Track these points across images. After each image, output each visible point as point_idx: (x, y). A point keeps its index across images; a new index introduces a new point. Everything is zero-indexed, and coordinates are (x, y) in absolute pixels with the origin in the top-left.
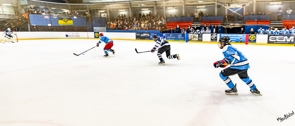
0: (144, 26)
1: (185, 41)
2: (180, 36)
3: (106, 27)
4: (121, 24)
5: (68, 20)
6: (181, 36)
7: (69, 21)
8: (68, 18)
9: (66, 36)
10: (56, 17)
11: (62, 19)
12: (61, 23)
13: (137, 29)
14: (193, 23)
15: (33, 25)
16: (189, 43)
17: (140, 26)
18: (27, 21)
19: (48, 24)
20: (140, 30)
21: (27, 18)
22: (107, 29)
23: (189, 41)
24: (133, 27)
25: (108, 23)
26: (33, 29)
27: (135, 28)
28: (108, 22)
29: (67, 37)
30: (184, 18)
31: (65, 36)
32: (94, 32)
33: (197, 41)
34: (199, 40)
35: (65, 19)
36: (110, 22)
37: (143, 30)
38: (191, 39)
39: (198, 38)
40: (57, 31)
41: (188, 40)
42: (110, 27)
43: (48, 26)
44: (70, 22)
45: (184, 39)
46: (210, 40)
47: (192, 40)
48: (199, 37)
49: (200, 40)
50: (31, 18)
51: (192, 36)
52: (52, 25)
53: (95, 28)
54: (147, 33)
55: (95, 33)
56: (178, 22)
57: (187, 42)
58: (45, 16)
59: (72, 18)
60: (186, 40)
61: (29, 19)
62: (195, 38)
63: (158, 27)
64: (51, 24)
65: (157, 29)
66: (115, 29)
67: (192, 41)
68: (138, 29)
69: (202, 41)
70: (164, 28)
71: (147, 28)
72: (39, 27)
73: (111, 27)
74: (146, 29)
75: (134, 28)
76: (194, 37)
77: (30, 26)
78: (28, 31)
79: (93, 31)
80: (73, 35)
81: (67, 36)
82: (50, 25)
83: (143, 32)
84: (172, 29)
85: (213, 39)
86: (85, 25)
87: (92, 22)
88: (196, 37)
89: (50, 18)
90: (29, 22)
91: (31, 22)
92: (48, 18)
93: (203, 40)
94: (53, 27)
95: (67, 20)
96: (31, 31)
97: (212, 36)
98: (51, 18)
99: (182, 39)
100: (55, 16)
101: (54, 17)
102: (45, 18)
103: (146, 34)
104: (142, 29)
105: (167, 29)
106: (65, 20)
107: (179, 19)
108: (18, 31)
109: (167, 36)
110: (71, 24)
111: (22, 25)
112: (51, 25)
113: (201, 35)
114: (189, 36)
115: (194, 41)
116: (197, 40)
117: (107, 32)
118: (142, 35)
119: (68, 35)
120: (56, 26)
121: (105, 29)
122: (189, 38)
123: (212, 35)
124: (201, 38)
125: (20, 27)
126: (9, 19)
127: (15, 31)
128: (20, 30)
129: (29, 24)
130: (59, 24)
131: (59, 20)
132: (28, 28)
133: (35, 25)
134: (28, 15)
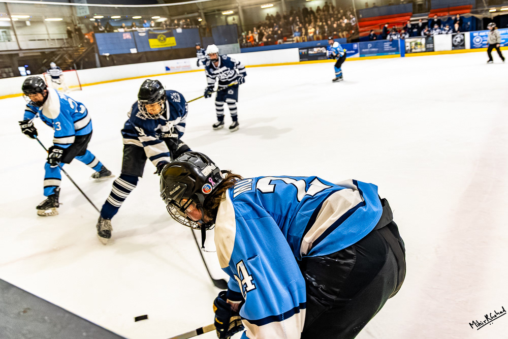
0: (315, 33)
1: (400, 55)
2: (387, 46)
3: (239, 44)
4: (270, 33)
5: (167, 37)
6: (390, 45)
7: (168, 39)
8: (167, 33)
11: (155, 36)
12: (154, 44)
14: (412, 16)
15: (104, 54)
16: (408, 59)
17: (307, 34)
18: (93, 48)
19: (131, 50)
20: (308, 41)
21: (92, 41)
22: (241, 47)
23: (406, 53)
24: (292, 38)
25: (243, 34)
26: (105, 63)
27: (296, 38)
28: (243, 32)
29: (168, 72)
31: (165, 69)
33: (424, 52)
34: (426, 49)
36: (246, 32)
38: (411, 50)
39: (426, 46)
40: (148, 60)
41: (404, 52)
42: (247, 41)
44: (171, 42)
45: (397, 51)
46: (450, 47)
47: (413, 51)
48: (427, 43)
49: (430, 49)
50: (98, 42)
51: (413, 44)
52: (137, 50)
54: (321, 47)
57: (403, 56)
58: (124, 35)
59: (174, 32)
60: (400, 52)
61: (95, 43)
62: (419, 46)
63: (342, 31)
64: (135, 49)
68: (304, 41)
69: (433, 51)
70: (353, 34)
71: (320, 37)
72: (114, 57)
74: (318, 39)
75: (295, 39)
76: (416, 44)
77: (100, 56)
78: (96, 67)
80: (178, 65)
81: (168, 69)
82: (134, 51)
83: (314, 45)
85: (456, 44)
87: (212, 36)
88: (421, 44)
89: (133, 36)
90: (95, 50)
91: (100, 48)
92: (131, 38)
93: (436, 49)
94: (140, 55)
95: (165, 36)
96: (102, 66)
97: (454, 39)
98: (136, 38)
99: (392, 51)
100: (142, 32)
101: (140, 34)
102: (124, 38)
103: (319, 49)
104: (310, 39)
105: (361, 34)
106: (162, 38)
107: (384, 11)
108: (79, 68)
109: (361, 49)
110: (173, 44)
112: (136, 52)
114: (407, 44)
115: (416, 52)
116: (424, 49)
117: (241, 53)
118: (311, 52)
119: (169, 66)
120: (146, 53)
121: (238, 48)
122: (407, 48)
123: (453, 36)
124: (430, 46)
125: (80, 60)
126: (61, 48)
127: (74, 69)
128: (82, 67)
129: (96, 54)
130: (152, 47)
131: (150, 40)
132: (95, 61)
133: (108, 54)
134: (93, 36)
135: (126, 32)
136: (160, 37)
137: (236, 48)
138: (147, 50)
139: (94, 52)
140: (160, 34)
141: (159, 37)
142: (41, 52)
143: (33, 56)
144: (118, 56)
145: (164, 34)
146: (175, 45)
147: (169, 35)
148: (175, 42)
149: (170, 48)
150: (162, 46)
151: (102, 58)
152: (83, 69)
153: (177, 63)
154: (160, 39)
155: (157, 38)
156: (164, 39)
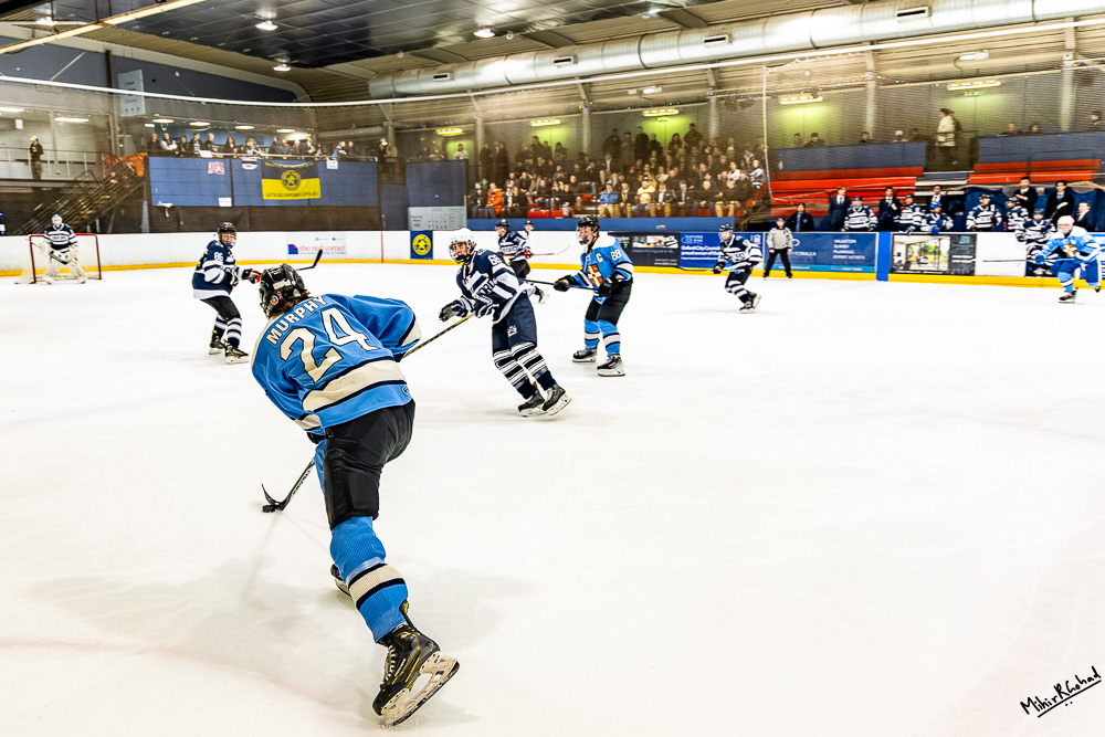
0: (654, 197)
1: (874, 275)
2: (842, 247)
3: (465, 208)
5: (303, 177)
6: (852, 247)
7: (304, 182)
8: (304, 168)
9: (290, 253)
10: (254, 167)
11: (275, 174)
12: (273, 190)
13: (618, 214)
14: (921, 177)
15: (160, 204)
16: (896, 286)
17: (632, 199)
18: (140, 187)
19: (220, 199)
20: (633, 216)
21: (141, 173)
22: (469, 216)
23: (893, 271)
24: (597, 204)
25: (478, 186)
26: (160, 224)
27: (605, 207)
28: (478, 180)
29: (293, 256)
30: (869, 147)
31: (286, 249)
32: (408, 233)
33: (944, 273)
34: (951, 265)
35: (288, 173)
36: (485, 182)
37: (649, 215)
38: (908, 263)
39: (950, 258)
40: (253, 226)
41: (886, 269)
42: (485, 202)
43: (221, 205)
44: (310, 189)
45: (869, 262)
47: (914, 267)
48: (953, 250)
49: (962, 269)
50: (153, 175)
51: (916, 248)
52: (233, 201)
53: (414, 211)
54: (666, 235)
55: (414, 235)
56: (839, 174)
57: (882, 277)
58: (210, 164)
59: (320, 169)
60: (876, 267)
61: (146, 177)
62: (931, 257)
63: (727, 199)
64: (229, 199)
65: (719, 213)
66: (507, 214)
67: (915, 272)
68: (623, 215)
69: (971, 273)
70: (755, 208)
71: (668, 210)
72: (181, 214)
73: (490, 205)
74: (660, 213)
75: (601, 208)
76: (924, 251)
77: (150, 205)
78: (140, 231)
79: (405, 227)
80: (318, 244)
81: (293, 250)
82: (225, 202)
83: (646, 228)
84: (801, 208)
86: (372, 200)
87: (404, 183)
88: (937, 252)
89: (230, 169)
90: (145, 194)
91: (155, 190)
92: (223, 172)
93: (979, 270)
94: (238, 213)
95: (298, 176)
98: (234, 173)
99: (852, 263)
100: (249, 162)
101: (244, 166)
102: (210, 172)
103: (661, 238)
104: (642, 212)
105: (775, 212)
106: (291, 180)
107: (845, 156)
108: (104, 232)
110: (314, 194)
111: (120, 206)
112: (230, 205)
113: (965, 240)
114: (899, 248)
115: (922, 272)
116: (944, 267)
118: (640, 245)
119: (297, 245)
120: (251, 208)
121: (460, 216)
122: (896, 259)
124: (965, 259)
125: (110, 213)
126: (75, 182)
127: (94, 232)
128: (110, 228)
129: (145, 203)
130: (265, 198)
131: (264, 181)
132: (140, 220)
133: (169, 205)
134: (146, 162)
135: (215, 158)
136: (288, 176)
137: (456, 215)
138: (254, 202)
139: (141, 197)
140: (290, 169)
141: (284, 176)
142: (33, 188)
144: (188, 209)
145: (297, 170)
146: (319, 196)
147: (308, 173)
148: (318, 190)
149: (306, 204)
150: (288, 195)
151: (154, 212)
152: (112, 233)
153: (317, 239)
154: (287, 181)
155: (279, 178)
156: (296, 181)
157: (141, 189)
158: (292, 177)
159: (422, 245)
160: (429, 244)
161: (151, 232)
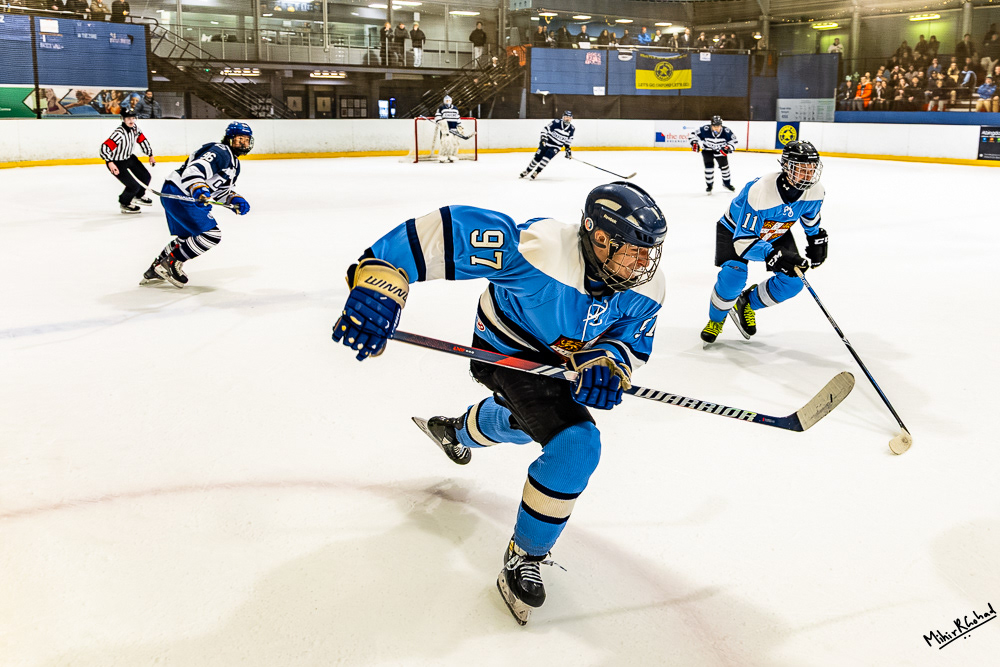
3: (834, 100)
4: (915, 80)
5: (675, 69)
7: (676, 73)
8: (677, 60)
9: (657, 140)
10: (630, 58)
11: (649, 65)
12: (645, 81)
13: (993, 109)
15: (538, 92)
18: (519, 76)
19: (595, 88)
21: (522, 63)
22: (838, 107)
25: (848, 78)
26: (536, 110)
28: (850, 73)
29: (660, 144)
31: (654, 137)
32: (775, 123)
35: (661, 64)
36: (856, 75)
40: (625, 114)
42: (853, 96)
43: (596, 93)
44: (682, 79)
50: (534, 65)
52: (606, 90)
53: (782, 103)
55: (780, 126)
58: (588, 56)
59: (694, 60)
61: (528, 67)
64: (603, 88)
66: (875, 107)
72: (557, 100)
73: (857, 98)
75: (977, 102)
77: (528, 94)
78: (517, 117)
79: (772, 117)
81: (660, 137)
82: (599, 91)
86: (740, 91)
87: (775, 76)
89: (606, 60)
90: (525, 80)
91: (535, 79)
92: (599, 62)
94: (610, 101)
95: (670, 66)
96: (529, 116)
98: (610, 64)
100: (625, 54)
101: (620, 57)
102: (587, 62)
106: (664, 70)
108: (484, 116)
110: (685, 85)
111: (501, 94)
112: (603, 94)
117: (836, 121)
119: (664, 133)
120: (622, 97)
121: (829, 109)
125: (491, 99)
126: (462, 70)
127: (475, 116)
128: (490, 115)
129: (525, 90)
130: (638, 87)
131: (637, 71)
132: (519, 105)
133: (545, 93)
134: (528, 53)
135: (592, 49)
136: (661, 68)
137: (825, 107)
138: (627, 91)
139: (521, 85)
141: (658, 67)
142: (424, 76)
143: (408, 81)
144: (562, 96)
145: (670, 61)
146: (689, 87)
147: (680, 65)
148: (689, 81)
149: (677, 94)
150: (660, 85)
151: (532, 99)
152: (492, 118)
153: (684, 128)
154: (660, 72)
155: (653, 69)
156: (668, 72)
157: (520, 78)
158: (665, 68)
159: (788, 135)
160: (795, 135)
161: (527, 118)
